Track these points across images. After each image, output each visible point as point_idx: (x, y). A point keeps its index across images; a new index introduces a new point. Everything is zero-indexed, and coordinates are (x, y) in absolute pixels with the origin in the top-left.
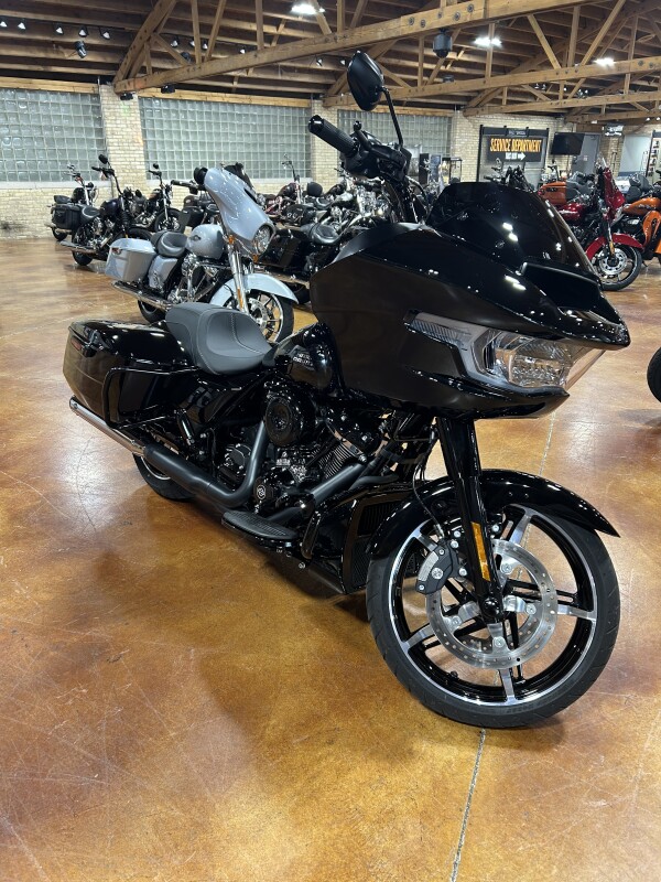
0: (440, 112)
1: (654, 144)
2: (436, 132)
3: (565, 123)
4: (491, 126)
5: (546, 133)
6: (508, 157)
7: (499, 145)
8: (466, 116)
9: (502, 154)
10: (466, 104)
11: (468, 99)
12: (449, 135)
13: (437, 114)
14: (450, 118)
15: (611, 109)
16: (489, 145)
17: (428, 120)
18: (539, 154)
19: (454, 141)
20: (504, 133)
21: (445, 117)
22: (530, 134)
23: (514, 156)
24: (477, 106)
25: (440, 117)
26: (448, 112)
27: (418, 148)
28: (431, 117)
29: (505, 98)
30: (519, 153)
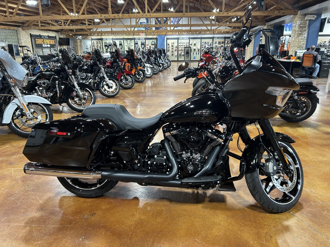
0: (12, 28)
1: (93, 42)
2: (11, 36)
3: (61, 34)
4: (34, 34)
5: (55, 37)
6: (44, 46)
7: (39, 41)
8: (23, 30)
9: (41, 45)
10: (22, 25)
11: (23, 23)
12: (17, 37)
13: (11, 29)
14: (16, 30)
15: (77, 30)
16: (35, 41)
17: (7, 31)
18: (55, 45)
19: (21, 39)
20: (40, 37)
21: (14, 30)
22: (50, 37)
23: (46, 46)
24: (28, 26)
25: (12, 30)
26: (16, 28)
27: (5, 41)
28: (8, 29)
29: (40, 24)
30: (48, 44)
